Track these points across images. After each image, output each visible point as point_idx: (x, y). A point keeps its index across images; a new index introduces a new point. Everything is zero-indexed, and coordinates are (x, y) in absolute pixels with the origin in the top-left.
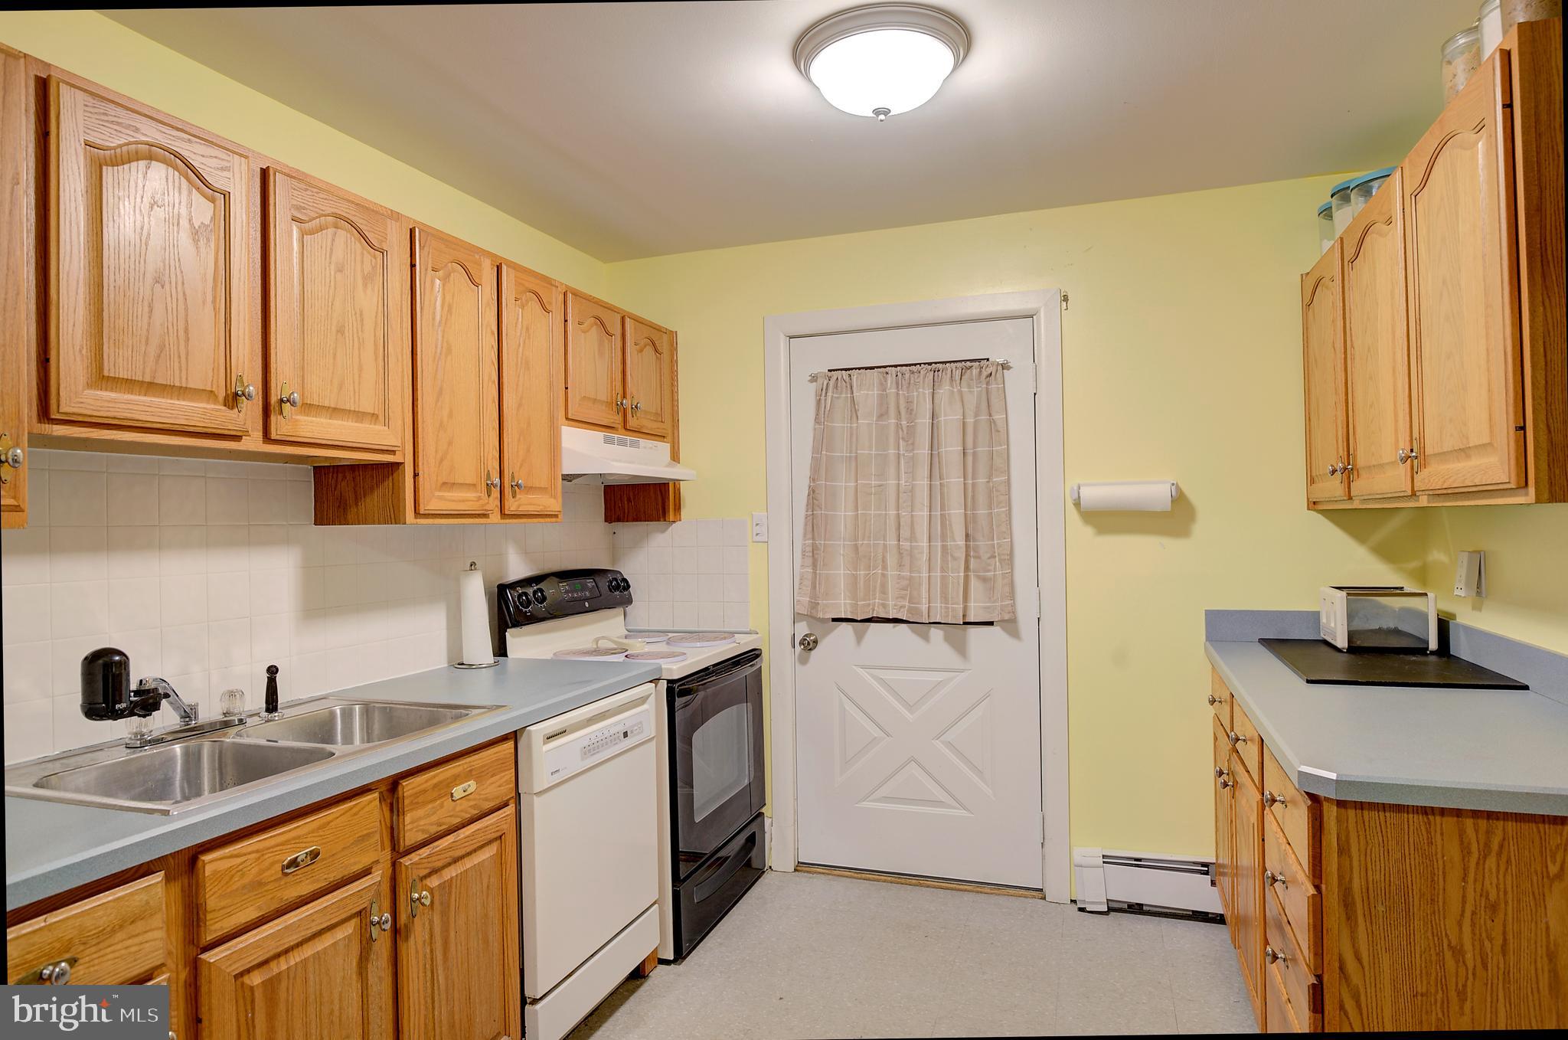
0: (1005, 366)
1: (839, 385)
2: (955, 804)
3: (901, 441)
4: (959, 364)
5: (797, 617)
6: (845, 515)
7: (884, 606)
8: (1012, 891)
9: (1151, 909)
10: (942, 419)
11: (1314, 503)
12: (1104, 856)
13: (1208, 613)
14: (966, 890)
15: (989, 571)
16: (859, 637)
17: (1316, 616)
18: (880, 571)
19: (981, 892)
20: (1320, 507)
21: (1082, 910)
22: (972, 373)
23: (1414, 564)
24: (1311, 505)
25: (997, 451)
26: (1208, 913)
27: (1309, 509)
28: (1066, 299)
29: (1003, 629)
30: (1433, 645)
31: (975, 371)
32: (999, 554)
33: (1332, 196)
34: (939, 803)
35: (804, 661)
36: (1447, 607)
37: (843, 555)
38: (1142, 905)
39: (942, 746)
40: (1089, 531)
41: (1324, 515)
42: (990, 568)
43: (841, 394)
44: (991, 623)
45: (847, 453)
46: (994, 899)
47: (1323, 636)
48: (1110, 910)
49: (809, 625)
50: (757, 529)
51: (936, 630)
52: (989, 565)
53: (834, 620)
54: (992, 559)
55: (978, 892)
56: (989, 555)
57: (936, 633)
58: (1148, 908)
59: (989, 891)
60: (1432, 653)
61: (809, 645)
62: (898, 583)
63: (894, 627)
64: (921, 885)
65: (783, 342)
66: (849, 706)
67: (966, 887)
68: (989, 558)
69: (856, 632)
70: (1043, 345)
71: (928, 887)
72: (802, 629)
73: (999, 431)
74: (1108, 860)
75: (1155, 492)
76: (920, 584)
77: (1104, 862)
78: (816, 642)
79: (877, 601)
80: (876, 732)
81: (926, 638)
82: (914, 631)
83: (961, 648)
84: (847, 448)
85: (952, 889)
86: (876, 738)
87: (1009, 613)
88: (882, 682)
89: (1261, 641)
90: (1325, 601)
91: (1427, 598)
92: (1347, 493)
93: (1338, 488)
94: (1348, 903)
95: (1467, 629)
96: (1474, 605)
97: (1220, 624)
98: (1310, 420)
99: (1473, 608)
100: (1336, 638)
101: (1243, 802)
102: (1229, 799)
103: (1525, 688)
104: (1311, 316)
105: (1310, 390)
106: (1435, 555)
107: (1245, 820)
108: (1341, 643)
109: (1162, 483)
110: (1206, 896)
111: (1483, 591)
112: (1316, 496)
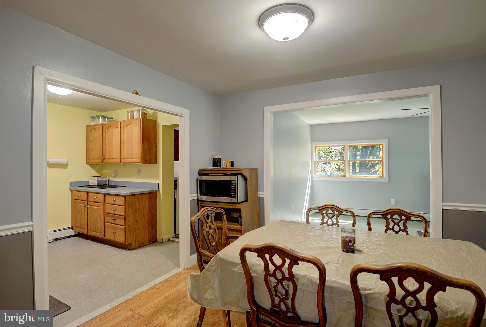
12: (51, 231)
20: (88, 164)
21: (48, 243)
23: (101, 173)
26: (70, 236)
30: (108, 184)
33: (96, 116)
36: (109, 179)
38: (58, 238)
40: (49, 167)
47: (90, 184)
48: (53, 241)
60: (108, 185)
74: (52, 231)
75: (63, 160)
89: (79, 186)
90: (91, 179)
91: (107, 177)
92: (101, 162)
93: (99, 161)
94: (128, 207)
95: (113, 181)
96: (114, 177)
97: (72, 184)
98: (89, 150)
99: (114, 178)
100: (95, 184)
101: (95, 207)
102: (86, 210)
103: (125, 186)
104: (90, 133)
105: (89, 145)
106: (105, 171)
107: (96, 210)
108: (96, 184)
109: (64, 159)
110: (71, 232)
111: (116, 175)
112: (88, 162)
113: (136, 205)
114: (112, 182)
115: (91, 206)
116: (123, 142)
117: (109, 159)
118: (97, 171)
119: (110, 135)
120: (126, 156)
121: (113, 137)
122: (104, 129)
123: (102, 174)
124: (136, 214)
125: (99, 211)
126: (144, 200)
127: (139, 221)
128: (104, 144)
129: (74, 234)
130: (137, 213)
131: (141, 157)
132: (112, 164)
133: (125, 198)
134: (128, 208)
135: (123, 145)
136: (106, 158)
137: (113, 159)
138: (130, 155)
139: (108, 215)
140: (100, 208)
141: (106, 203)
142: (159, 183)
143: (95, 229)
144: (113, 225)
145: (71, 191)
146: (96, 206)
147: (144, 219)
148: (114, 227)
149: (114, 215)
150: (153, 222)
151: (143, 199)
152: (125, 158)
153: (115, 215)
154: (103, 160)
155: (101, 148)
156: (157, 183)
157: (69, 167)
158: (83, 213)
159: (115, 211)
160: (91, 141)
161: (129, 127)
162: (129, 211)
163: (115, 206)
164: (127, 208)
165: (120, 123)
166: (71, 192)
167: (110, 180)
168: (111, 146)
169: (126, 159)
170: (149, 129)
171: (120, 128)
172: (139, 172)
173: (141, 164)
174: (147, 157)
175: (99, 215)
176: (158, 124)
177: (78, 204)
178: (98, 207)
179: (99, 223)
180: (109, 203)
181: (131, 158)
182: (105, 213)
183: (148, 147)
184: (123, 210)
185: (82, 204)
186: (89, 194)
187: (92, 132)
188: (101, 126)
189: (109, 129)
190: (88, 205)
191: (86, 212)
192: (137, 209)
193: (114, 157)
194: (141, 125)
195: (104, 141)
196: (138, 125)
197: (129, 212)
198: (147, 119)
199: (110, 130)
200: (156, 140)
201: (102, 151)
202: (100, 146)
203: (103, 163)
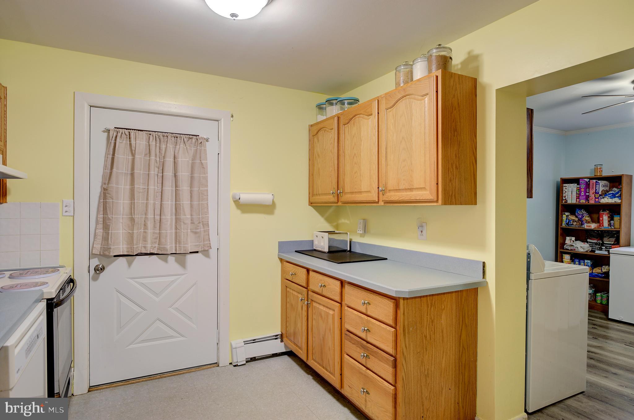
0: (207, 140)
1: (123, 136)
2: (179, 336)
3: (156, 168)
4: (187, 136)
5: (92, 255)
6: (123, 203)
7: (145, 247)
8: (205, 367)
9: (258, 357)
10: (180, 160)
11: (311, 203)
12: (244, 342)
13: (279, 242)
14: (184, 373)
15: (198, 229)
16: (130, 264)
17: (312, 242)
18: (143, 230)
19: (191, 372)
20: (312, 205)
21: (235, 366)
22: (192, 141)
23: (335, 224)
24: (310, 203)
25: (202, 176)
26: (277, 353)
27: (309, 205)
28: (232, 116)
29: (203, 254)
30: (349, 249)
31: (194, 140)
32: (202, 222)
33: (326, 102)
34: (172, 337)
35: (95, 279)
36: (351, 238)
37: (122, 223)
38: (255, 357)
39: (172, 310)
40: (239, 212)
41: (313, 208)
42: (198, 228)
43: (123, 140)
44: (197, 252)
45: (125, 171)
46: (198, 373)
47: (314, 248)
48: (247, 362)
49: (99, 260)
50: (65, 209)
51: (171, 257)
52: (198, 226)
53: (115, 256)
54: (199, 224)
55: (189, 372)
56: (198, 222)
57: (171, 259)
58: (257, 358)
59: (194, 370)
60: (348, 251)
61: (99, 270)
62: (153, 236)
63: (149, 257)
64: (161, 378)
65: (87, 108)
66: (123, 299)
67: (183, 372)
68: (198, 223)
69: (128, 261)
70: (222, 134)
71: (165, 377)
72: (95, 262)
73: (204, 168)
74: (246, 343)
75: (265, 197)
76: (166, 236)
77: (244, 344)
78: (104, 268)
79: (140, 245)
80: (138, 309)
81: (166, 261)
82: (159, 258)
83: (183, 264)
84: (125, 168)
85: (177, 375)
86: (138, 312)
87: (208, 247)
88: (143, 285)
89: (296, 251)
90: (317, 236)
91: (347, 234)
92: (336, 200)
93: (332, 198)
94: (404, 331)
95: (358, 243)
96: (362, 236)
97: (283, 246)
98: (313, 175)
99: (360, 237)
100: (324, 249)
101: (321, 307)
102: (305, 308)
103: (386, 259)
104: (316, 140)
105: (313, 165)
106: (343, 221)
107: (323, 314)
108: (326, 250)
109: (268, 194)
110: (279, 347)
111: (366, 231)
112: (311, 201)
113: (425, 325)
114: (357, 246)
115: (315, 302)
116: (386, 148)
117: (352, 193)
118: (329, 220)
119: (354, 137)
120: (391, 184)
121: (361, 141)
122: (341, 125)
123: (337, 227)
124: (425, 353)
125: (330, 320)
126: (444, 311)
127: (431, 371)
128: (341, 159)
129: (284, 351)
130: (426, 351)
131: (437, 184)
132: (358, 205)
133: (397, 306)
134: (404, 335)
135: (386, 157)
136: (346, 191)
137: (360, 192)
138: (404, 180)
139: (349, 336)
140: (331, 312)
141: (346, 304)
142: (484, 263)
143: (322, 360)
144: (362, 369)
145: (281, 260)
146: (324, 306)
147: (443, 365)
148: (365, 375)
149: (364, 343)
150: (466, 374)
151: (443, 307)
152: (389, 190)
153: (369, 345)
154: (339, 195)
155: (336, 169)
156: (480, 262)
157: (277, 211)
158: (300, 312)
159: (368, 333)
160: (317, 155)
161: (402, 105)
162: (407, 342)
163: (367, 320)
164: (402, 335)
165: (377, 101)
166: (281, 262)
167: (353, 240)
168: (356, 163)
169: (392, 193)
170: (458, 104)
171: (378, 113)
172: (421, 227)
173: (435, 204)
174: (452, 184)
175: (330, 330)
176: (484, 88)
177: (291, 291)
178: (327, 310)
179: (329, 348)
180: (353, 306)
181: (406, 190)
182: (344, 331)
183: (456, 156)
184: (391, 338)
185: (298, 293)
186: (311, 273)
187: (318, 137)
188: (336, 119)
189: (352, 122)
190: (309, 300)
191: (305, 313)
192: (426, 337)
193: (364, 188)
194: (437, 92)
195: (341, 152)
196: (427, 94)
197: (406, 347)
198: (452, 75)
199: (354, 124)
200: (476, 136)
201: (336, 175)
202: (334, 165)
203: (340, 204)
